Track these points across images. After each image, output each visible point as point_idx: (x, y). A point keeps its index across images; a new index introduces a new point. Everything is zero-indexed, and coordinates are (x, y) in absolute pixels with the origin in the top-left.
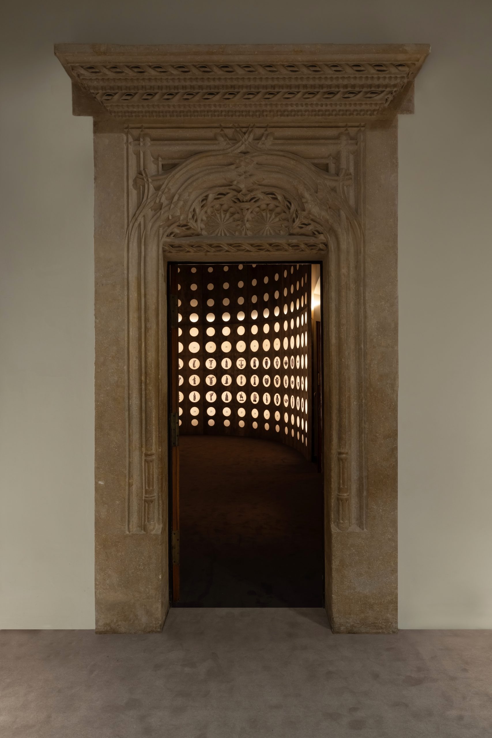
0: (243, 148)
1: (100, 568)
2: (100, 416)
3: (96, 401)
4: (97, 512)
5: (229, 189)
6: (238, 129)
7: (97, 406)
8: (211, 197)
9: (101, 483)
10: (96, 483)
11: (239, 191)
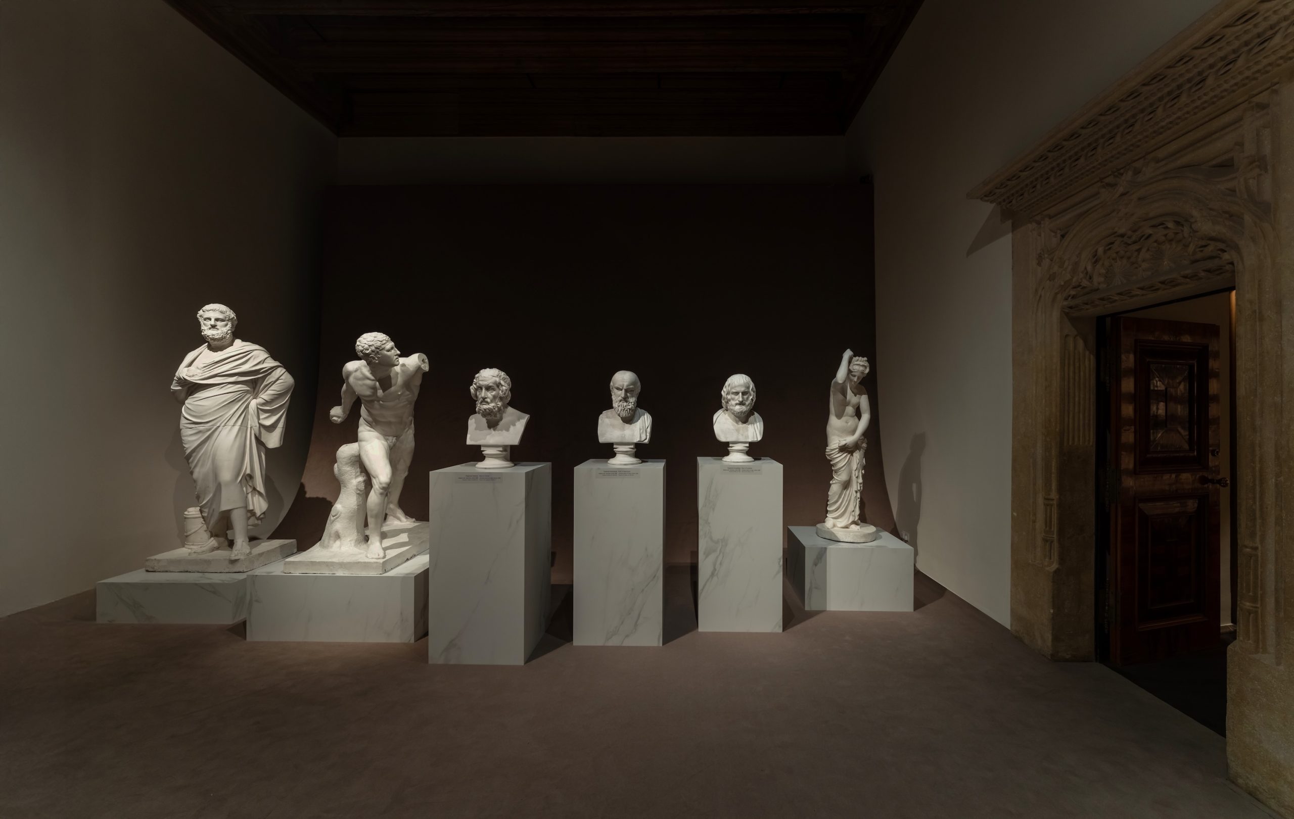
0: (1121, 190)
1: (1014, 585)
2: (1014, 460)
3: (1013, 448)
4: (1013, 537)
5: (1115, 237)
6: (1116, 174)
7: (1013, 451)
8: (1100, 250)
9: (1015, 514)
10: (1012, 514)
11: (1122, 236)
